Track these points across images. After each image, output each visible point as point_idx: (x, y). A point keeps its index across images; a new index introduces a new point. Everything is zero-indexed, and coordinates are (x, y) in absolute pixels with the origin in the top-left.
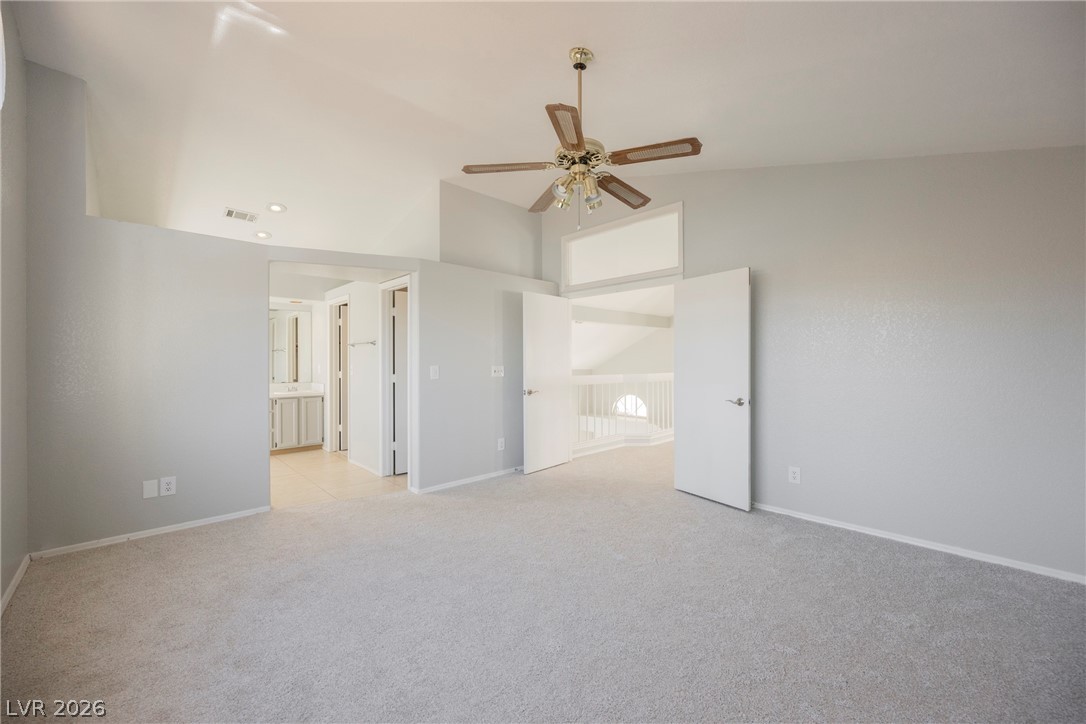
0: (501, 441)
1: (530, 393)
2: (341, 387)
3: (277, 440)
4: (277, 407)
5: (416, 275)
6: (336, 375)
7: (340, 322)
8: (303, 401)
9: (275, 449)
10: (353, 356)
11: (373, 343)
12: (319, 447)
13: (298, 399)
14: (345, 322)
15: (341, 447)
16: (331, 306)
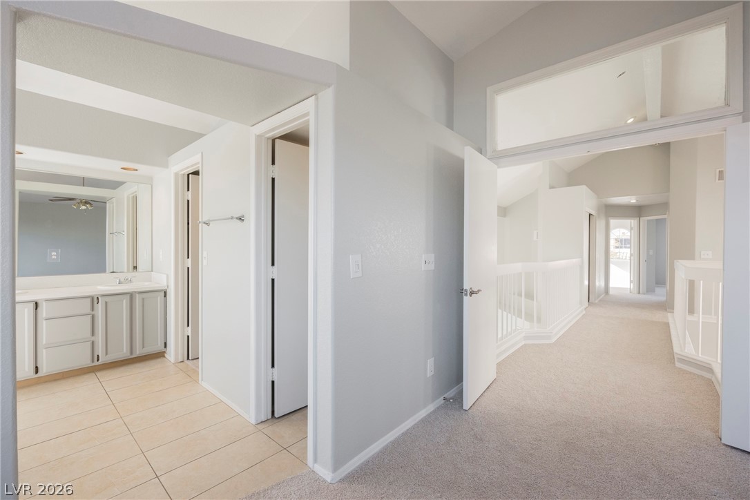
0: (430, 363)
1: (472, 293)
2: (190, 279)
3: (100, 351)
4: (100, 308)
5: (328, 95)
6: (183, 263)
7: (189, 196)
8: (138, 299)
9: (96, 363)
10: (208, 239)
11: (241, 219)
12: (160, 355)
13: (131, 295)
14: (196, 196)
15: (190, 354)
16: (176, 175)
